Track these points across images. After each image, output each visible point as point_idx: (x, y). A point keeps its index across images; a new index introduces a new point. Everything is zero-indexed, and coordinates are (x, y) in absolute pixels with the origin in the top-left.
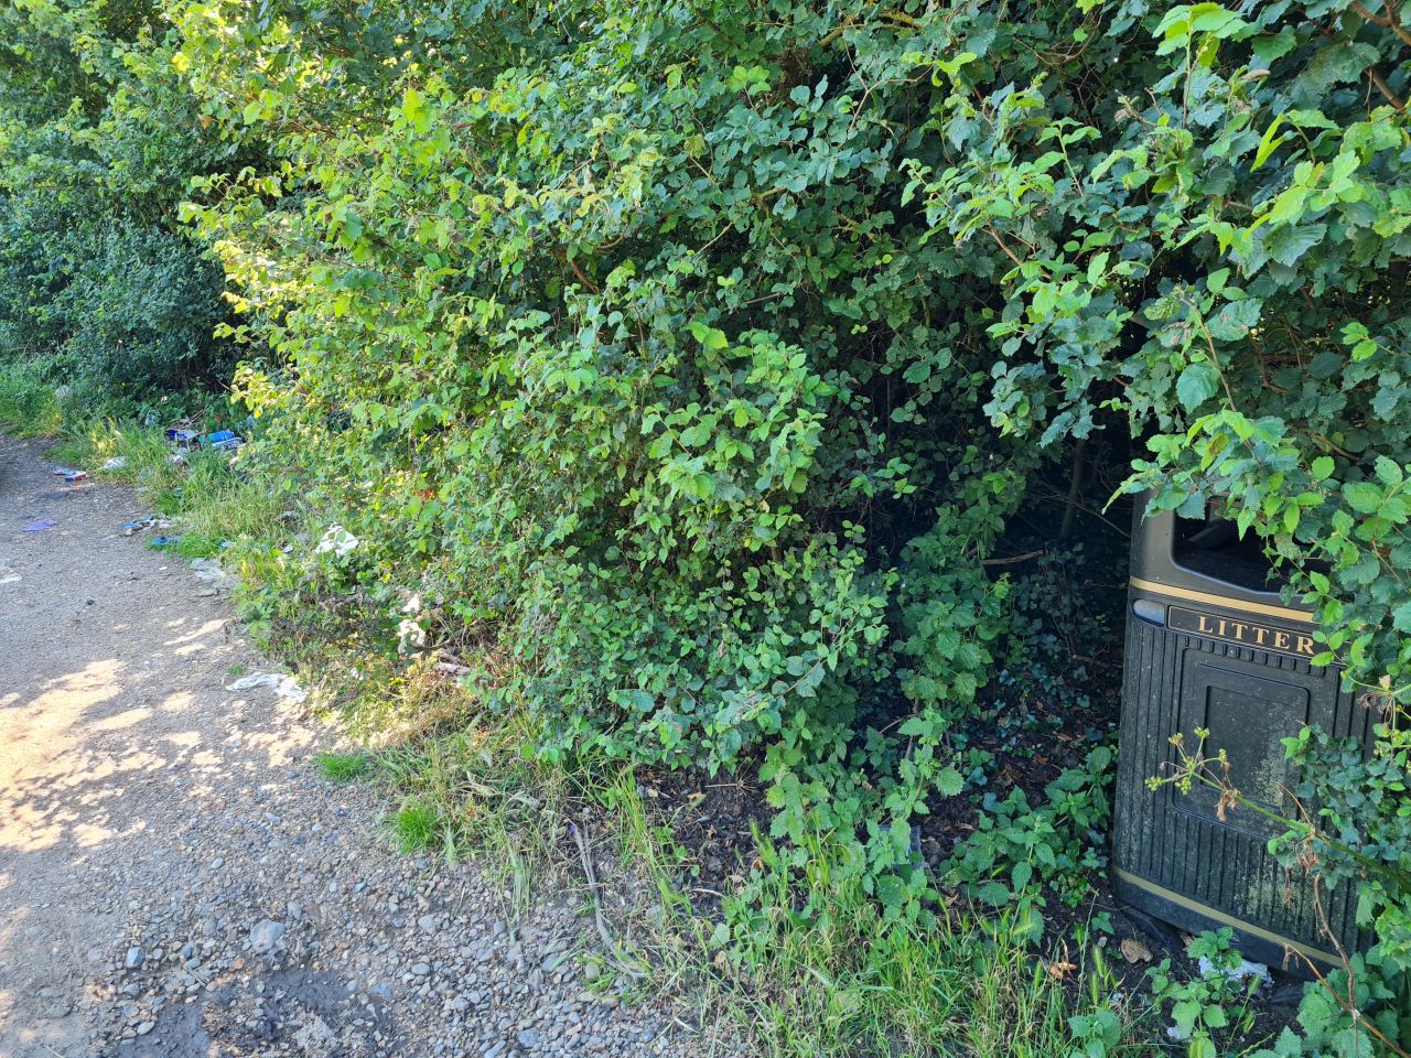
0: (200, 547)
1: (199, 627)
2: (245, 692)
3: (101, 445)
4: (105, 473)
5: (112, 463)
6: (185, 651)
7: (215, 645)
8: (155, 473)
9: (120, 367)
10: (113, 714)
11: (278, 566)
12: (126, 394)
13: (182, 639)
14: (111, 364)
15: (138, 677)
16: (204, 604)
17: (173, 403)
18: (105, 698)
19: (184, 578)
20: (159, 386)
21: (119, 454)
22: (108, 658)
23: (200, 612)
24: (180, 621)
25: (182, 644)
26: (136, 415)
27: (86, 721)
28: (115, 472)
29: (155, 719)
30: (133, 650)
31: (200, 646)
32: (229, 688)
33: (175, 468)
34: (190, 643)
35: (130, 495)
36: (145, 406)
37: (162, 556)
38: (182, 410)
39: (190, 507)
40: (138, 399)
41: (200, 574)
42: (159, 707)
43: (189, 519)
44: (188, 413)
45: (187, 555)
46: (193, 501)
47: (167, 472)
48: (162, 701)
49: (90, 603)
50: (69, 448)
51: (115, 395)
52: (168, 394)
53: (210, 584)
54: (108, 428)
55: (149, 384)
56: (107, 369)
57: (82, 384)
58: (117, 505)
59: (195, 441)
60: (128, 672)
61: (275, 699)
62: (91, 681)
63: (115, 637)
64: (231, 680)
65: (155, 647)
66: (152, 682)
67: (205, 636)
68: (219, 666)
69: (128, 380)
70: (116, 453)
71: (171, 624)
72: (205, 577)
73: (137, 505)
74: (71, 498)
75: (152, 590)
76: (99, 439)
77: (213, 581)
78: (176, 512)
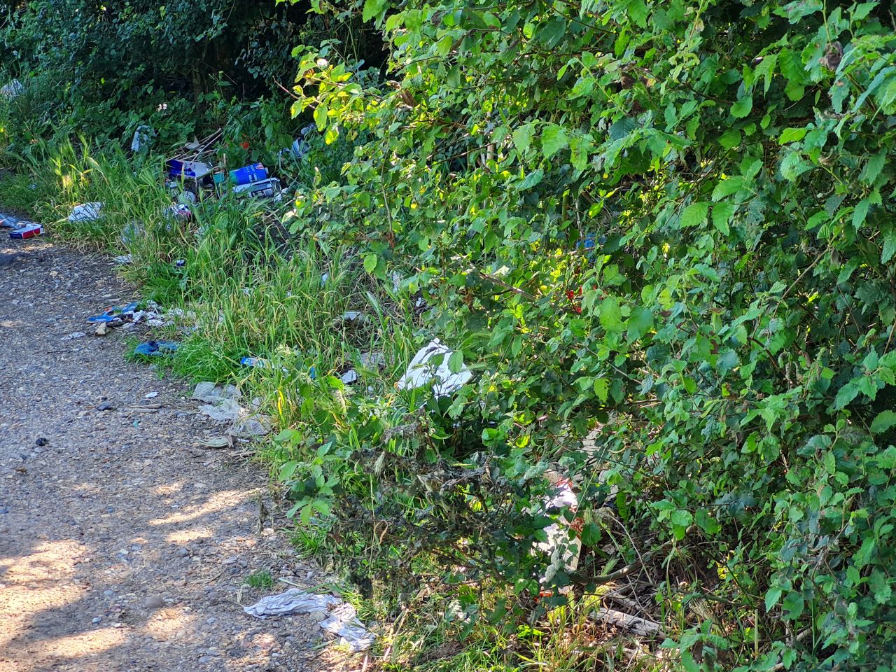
0: (211, 363)
1: (203, 501)
2: (272, 620)
3: (67, 181)
4: (69, 228)
5: (80, 211)
6: (181, 537)
7: (229, 533)
8: (144, 232)
9: (101, 53)
10: (71, 633)
11: (337, 407)
12: (105, 97)
13: (178, 517)
14: (89, 46)
15: (110, 574)
16: (212, 462)
17: (176, 114)
18: (61, 603)
19: (182, 413)
20: (156, 87)
21: (93, 198)
22: (67, 537)
23: (206, 475)
24: (175, 487)
25: (177, 526)
26: (118, 133)
27: (31, 638)
28: (86, 227)
29: (133, 648)
30: (103, 529)
31: (205, 534)
32: (247, 609)
33: (177, 227)
34: (189, 525)
35: (105, 267)
36: (134, 118)
37: (149, 374)
38: (189, 128)
39: (197, 294)
40: (122, 106)
41: (206, 410)
42: (141, 629)
43: (192, 315)
44: (198, 133)
45: (187, 376)
46: (203, 284)
47: (163, 232)
48: (145, 620)
49: (42, 442)
50: (18, 183)
51: (89, 99)
52: (168, 99)
53: (221, 429)
54: (79, 152)
55: (141, 80)
56: (82, 54)
57: (39, 78)
58: (85, 284)
59: (207, 180)
60: (95, 565)
61: (322, 637)
62: (40, 572)
63: (76, 503)
64: (251, 598)
65: (137, 527)
66: (130, 584)
67: (214, 516)
68: (235, 570)
69: (109, 75)
70: (90, 195)
71: (161, 490)
72: (216, 415)
73: (116, 285)
74: (19, 265)
75: (134, 430)
76: (65, 171)
77: (228, 423)
78: (173, 301)
